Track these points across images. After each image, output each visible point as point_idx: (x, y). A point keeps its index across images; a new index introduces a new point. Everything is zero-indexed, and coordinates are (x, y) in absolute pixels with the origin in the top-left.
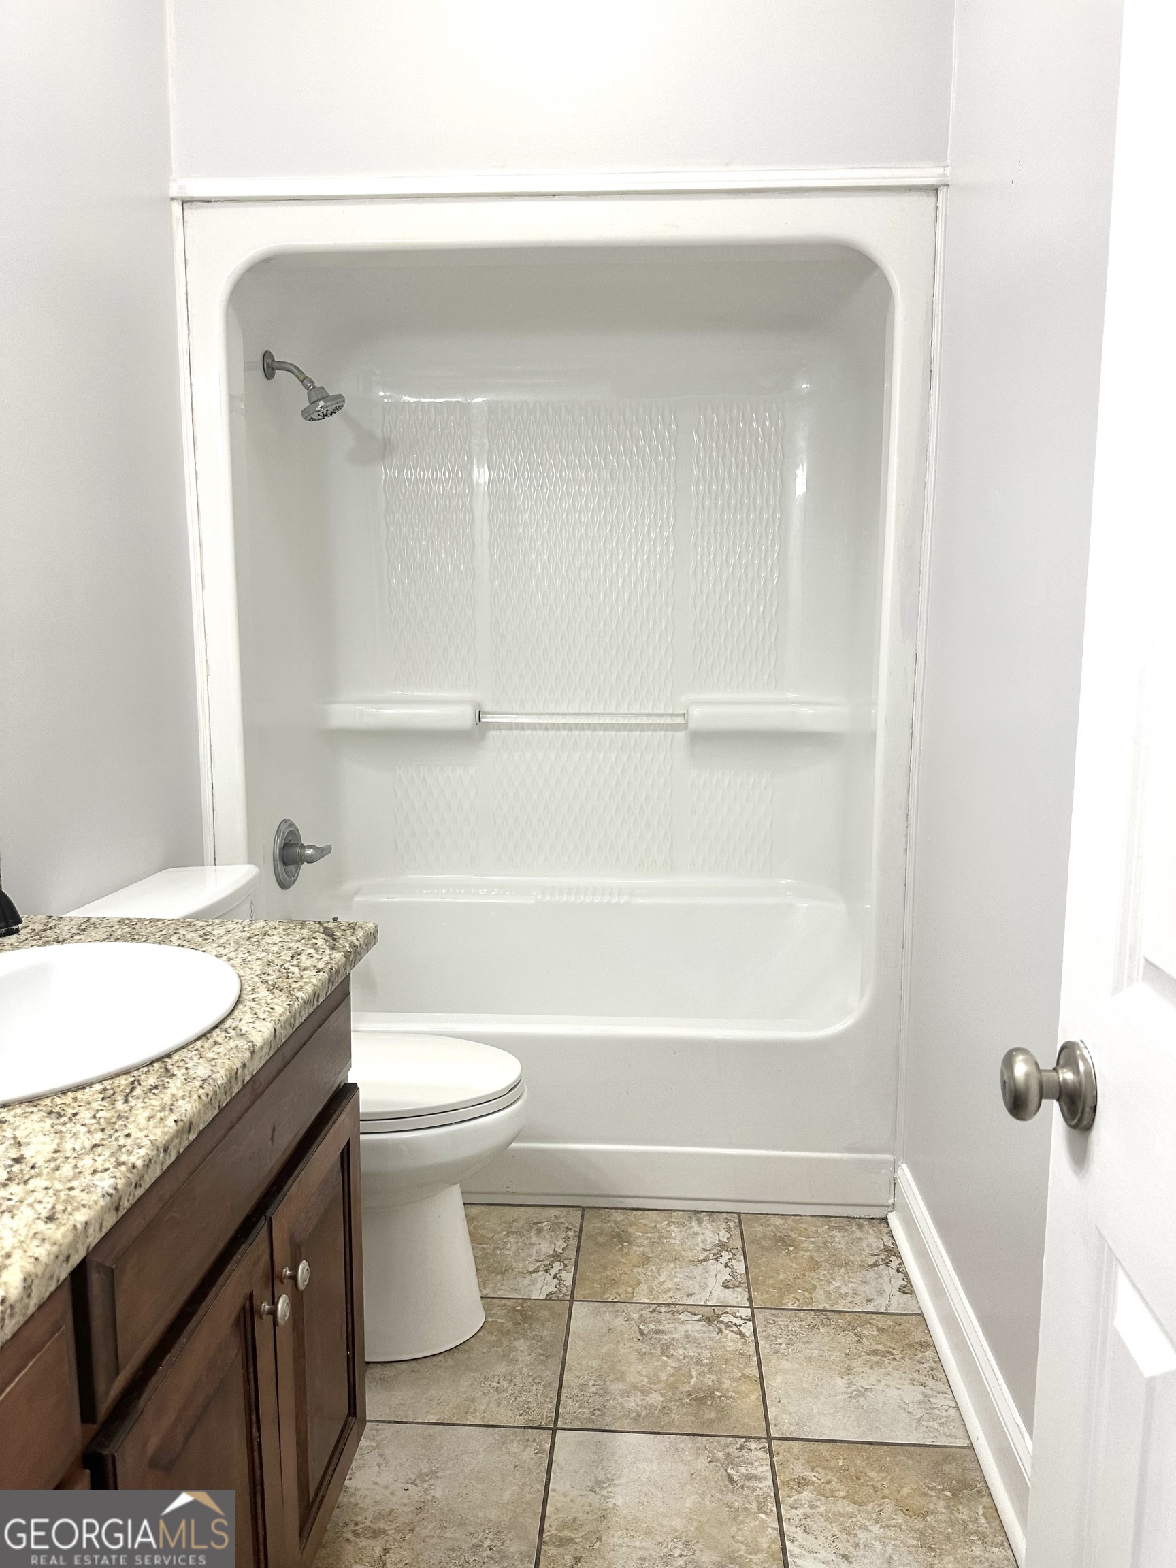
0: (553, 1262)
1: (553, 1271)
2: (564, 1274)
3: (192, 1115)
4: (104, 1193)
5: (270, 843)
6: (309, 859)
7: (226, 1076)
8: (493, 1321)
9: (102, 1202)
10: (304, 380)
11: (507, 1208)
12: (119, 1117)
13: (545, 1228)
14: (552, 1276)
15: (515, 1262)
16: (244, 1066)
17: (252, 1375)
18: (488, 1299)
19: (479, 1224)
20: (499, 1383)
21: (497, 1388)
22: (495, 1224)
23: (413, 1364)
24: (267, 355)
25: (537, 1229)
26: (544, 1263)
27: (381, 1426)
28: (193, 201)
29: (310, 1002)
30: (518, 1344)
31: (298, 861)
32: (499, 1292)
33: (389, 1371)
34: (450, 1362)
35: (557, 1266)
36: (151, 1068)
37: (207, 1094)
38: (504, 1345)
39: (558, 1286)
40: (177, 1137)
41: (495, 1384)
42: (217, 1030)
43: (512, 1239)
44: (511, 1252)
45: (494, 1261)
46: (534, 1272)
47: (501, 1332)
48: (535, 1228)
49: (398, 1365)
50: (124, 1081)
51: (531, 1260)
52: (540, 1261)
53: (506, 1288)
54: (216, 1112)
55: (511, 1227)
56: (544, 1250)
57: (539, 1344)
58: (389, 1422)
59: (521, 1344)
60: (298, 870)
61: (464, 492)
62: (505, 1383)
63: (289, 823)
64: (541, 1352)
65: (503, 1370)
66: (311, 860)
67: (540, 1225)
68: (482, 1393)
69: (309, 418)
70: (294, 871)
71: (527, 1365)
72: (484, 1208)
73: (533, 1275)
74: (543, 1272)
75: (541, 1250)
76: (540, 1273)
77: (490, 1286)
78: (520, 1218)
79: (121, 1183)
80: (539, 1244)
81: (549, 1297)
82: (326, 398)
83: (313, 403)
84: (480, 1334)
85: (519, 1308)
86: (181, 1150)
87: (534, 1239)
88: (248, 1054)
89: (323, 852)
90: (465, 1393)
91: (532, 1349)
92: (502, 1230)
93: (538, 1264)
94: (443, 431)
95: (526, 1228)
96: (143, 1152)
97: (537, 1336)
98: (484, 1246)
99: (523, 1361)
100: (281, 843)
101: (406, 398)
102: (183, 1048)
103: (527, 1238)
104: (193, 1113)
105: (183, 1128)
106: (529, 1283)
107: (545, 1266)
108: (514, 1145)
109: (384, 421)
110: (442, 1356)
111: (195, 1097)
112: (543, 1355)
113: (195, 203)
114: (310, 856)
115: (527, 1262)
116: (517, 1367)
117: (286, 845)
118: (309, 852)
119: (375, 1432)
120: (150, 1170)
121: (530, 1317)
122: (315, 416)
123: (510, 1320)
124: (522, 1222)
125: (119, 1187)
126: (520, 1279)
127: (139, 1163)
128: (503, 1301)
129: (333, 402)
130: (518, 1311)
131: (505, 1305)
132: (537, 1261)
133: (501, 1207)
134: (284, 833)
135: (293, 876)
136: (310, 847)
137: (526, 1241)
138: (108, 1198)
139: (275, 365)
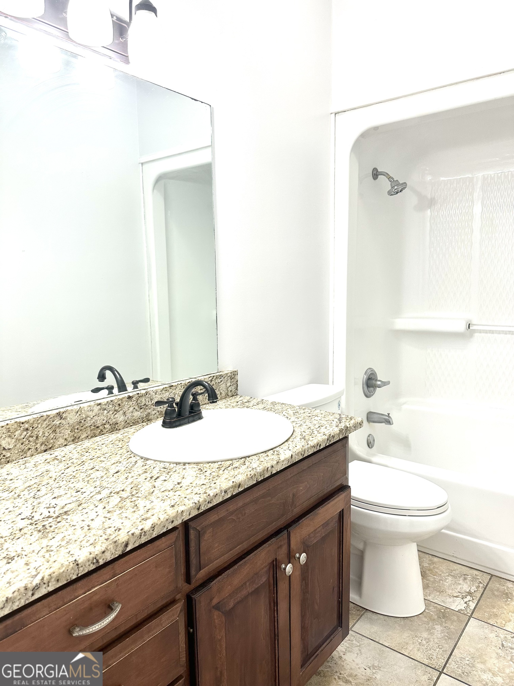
0: (467, 595)
1: (466, 600)
2: (471, 603)
3: (241, 481)
4: (194, 502)
5: (361, 377)
6: (378, 386)
7: (262, 469)
8: (428, 612)
9: (191, 505)
10: (390, 178)
11: (452, 563)
12: (218, 476)
13: (469, 578)
14: (465, 602)
15: (448, 589)
16: (272, 467)
17: (275, 591)
18: (429, 602)
19: (436, 566)
20: (421, 641)
21: (420, 643)
22: (444, 568)
23: (386, 617)
24: (375, 170)
25: (464, 578)
26: (463, 594)
27: (364, 638)
28: (339, 113)
29: (315, 447)
30: (436, 627)
31: (375, 387)
32: (436, 600)
33: (374, 617)
34: (402, 623)
35: (469, 598)
36: (240, 460)
37: (251, 474)
38: (430, 625)
39: (466, 608)
40: (232, 488)
41: (420, 641)
42: (272, 450)
43: (450, 578)
44: (447, 584)
45: (438, 585)
46: (456, 597)
47: (431, 618)
48: (463, 576)
49: (379, 615)
50: (229, 463)
51: (456, 591)
52: (461, 593)
53: (440, 600)
54: (255, 482)
55: (451, 573)
56: (464, 588)
57: (447, 631)
58: (368, 638)
59: (438, 628)
60: (375, 390)
61: (469, 218)
62: (424, 642)
63: (371, 370)
64: (447, 635)
65: (426, 636)
66: (379, 387)
67: (466, 576)
68: (412, 642)
69: (390, 194)
70: (373, 390)
71: (438, 638)
72: (441, 560)
73: (455, 598)
74: (460, 599)
75: (463, 588)
76: (459, 598)
77: (432, 596)
78: (457, 570)
79: (201, 500)
80: (463, 585)
81: (459, 611)
82: (398, 185)
83: (393, 187)
84: (420, 616)
85: (442, 611)
86: (234, 494)
87: (461, 582)
88: (276, 462)
89: (385, 384)
90: (405, 639)
91: (443, 632)
92: (447, 573)
93: (459, 594)
94: (460, 192)
95: (459, 575)
96: (215, 490)
97: (447, 626)
98: (435, 577)
99: (436, 635)
100: (366, 378)
101: (442, 179)
102: (255, 455)
103: (458, 580)
104: (242, 481)
105: (235, 485)
106: (452, 601)
107: (462, 596)
108: (443, 531)
109: (432, 190)
110: (399, 619)
111: (246, 475)
112: (447, 636)
113: (340, 113)
114: (379, 385)
115: (454, 591)
116: (433, 637)
117: (369, 379)
118: (379, 383)
119: (360, 640)
120: (216, 498)
121: (447, 617)
122: (393, 193)
123: (436, 615)
124: (457, 572)
125: (200, 501)
126: (448, 598)
127: (211, 495)
128: (436, 605)
129: (402, 186)
130: (441, 612)
131: (436, 607)
132: (459, 592)
133: (449, 562)
134: (368, 374)
135: (372, 393)
136: (380, 381)
137: (456, 581)
138: (194, 504)
139: (378, 173)
